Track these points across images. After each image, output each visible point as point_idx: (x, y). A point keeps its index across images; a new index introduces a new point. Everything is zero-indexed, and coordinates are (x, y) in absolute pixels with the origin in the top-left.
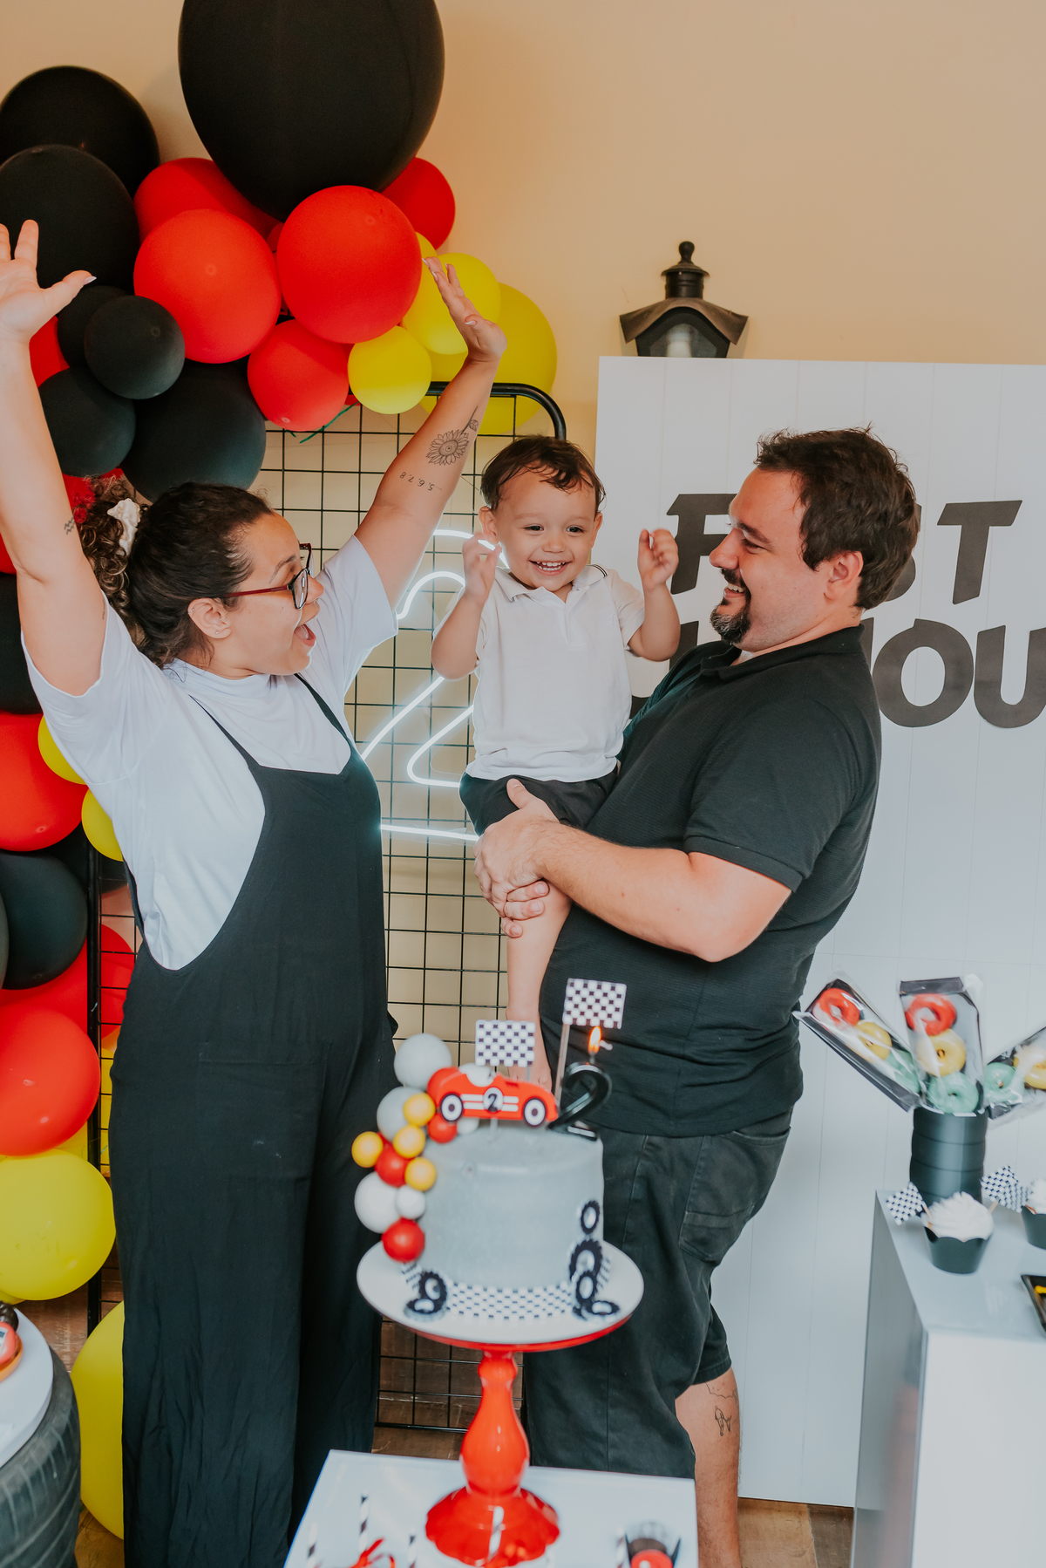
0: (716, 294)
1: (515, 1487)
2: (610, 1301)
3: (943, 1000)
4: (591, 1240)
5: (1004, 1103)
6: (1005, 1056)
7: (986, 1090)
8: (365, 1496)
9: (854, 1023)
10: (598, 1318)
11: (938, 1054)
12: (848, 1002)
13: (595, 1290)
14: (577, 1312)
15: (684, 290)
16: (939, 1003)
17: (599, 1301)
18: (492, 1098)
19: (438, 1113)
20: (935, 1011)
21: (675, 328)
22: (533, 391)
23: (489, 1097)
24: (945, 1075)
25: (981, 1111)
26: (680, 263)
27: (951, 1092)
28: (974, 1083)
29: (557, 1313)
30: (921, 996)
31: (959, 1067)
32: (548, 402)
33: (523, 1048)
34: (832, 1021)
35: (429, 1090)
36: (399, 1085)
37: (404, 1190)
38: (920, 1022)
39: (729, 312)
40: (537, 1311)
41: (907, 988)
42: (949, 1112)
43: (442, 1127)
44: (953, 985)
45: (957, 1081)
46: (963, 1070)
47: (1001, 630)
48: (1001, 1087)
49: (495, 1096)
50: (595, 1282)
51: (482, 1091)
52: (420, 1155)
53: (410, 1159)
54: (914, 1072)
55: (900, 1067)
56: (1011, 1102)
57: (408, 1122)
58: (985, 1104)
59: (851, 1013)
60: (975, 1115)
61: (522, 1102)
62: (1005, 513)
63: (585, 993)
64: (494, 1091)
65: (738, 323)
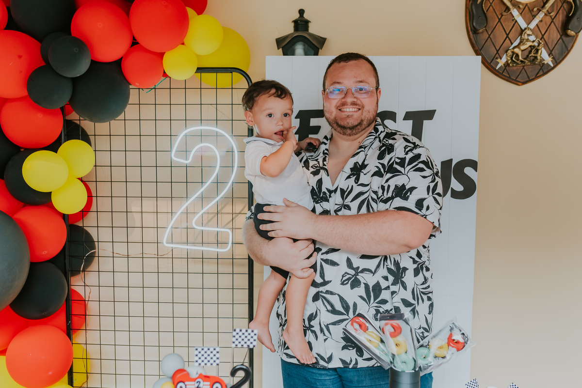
0: (313, 29)
5: (427, 364)
7: (418, 360)
9: (365, 332)
11: (397, 345)
12: (362, 322)
15: (301, 28)
16: (395, 325)
18: (199, 383)
20: (394, 328)
21: (297, 43)
22: (239, 70)
23: (197, 382)
24: (400, 355)
25: (417, 369)
26: (299, 17)
27: (403, 362)
28: (411, 358)
30: (388, 321)
32: (246, 75)
33: (215, 358)
35: (173, 379)
38: (388, 332)
39: (319, 36)
41: (382, 318)
42: (403, 370)
45: (404, 357)
46: (406, 353)
48: (424, 358)
49: (200, 382)
51: (194, 380)
54: (387, 353)
55: (383, 351)
56: (429, 365)
58: (418, 366)
59: (363, 327)
60: (413, 371)
61: (212, 384)
62: (429, 115)
63: (240, 334)
64: (199, 380)
65: (322, 41)
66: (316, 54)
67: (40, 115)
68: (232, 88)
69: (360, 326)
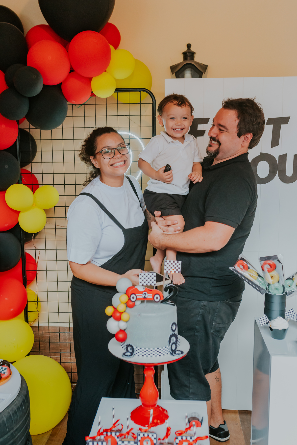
0: (198, 59)
1: (156, 404)
2: (180, 350)
3: (272, 262)
4: (174, 333)
5: (291, 291)
6: (290, 277)
7: (285, 287)
8: (113, 408)
9: (247, 270)
10: (177, 355)
11: (271, 278)
12: (245, 264)
13: (176, 348)
14: (171, 354)
15: (189, 58)
16: (271, 263)
17: (177, 351)
19: (129, 299)
20: (270, 265)
21: (186, 69)
22: (145, 90)
23: (144, 294)
24: (273, 283)
25: (284, 294)
26: (187, 50)
27: (275, 288)
28: (282, 286)
29: (166, 354)
30: (266, 261)
31: (277, 281)
32: (150, 93)
33: (153, 280)
34: (240, 270)
35: (127, 293)
36: (118, 292)
37: (120, 321)
38: (266, 268)
39: (202, 64)
40: (160, 354)
41: (262, 259)
42: (275, 294)
43: (131, 303)
44: (275, 258)
45: (277, 285)
46: (278, 282)
47: (285, 155)
48: (290, 286)
49: (146, 294)
50: (176, 346)
51: (142, 293)
52: (125, 312)
53: (123, 313)
54: (265, 283)
55: (260, 282)
56: (293, 290)
57: (121, 302)
58: (285, 291)
59: (246, 267)
60: (282, 295)
61: (153, 295)
62: (285, 120)
63: (170, 264)
64: (145, 292)
65: (205, 67)
66: (201, 76)
67: (4, 126)
68: (141, 103)
69: (243, 266)
